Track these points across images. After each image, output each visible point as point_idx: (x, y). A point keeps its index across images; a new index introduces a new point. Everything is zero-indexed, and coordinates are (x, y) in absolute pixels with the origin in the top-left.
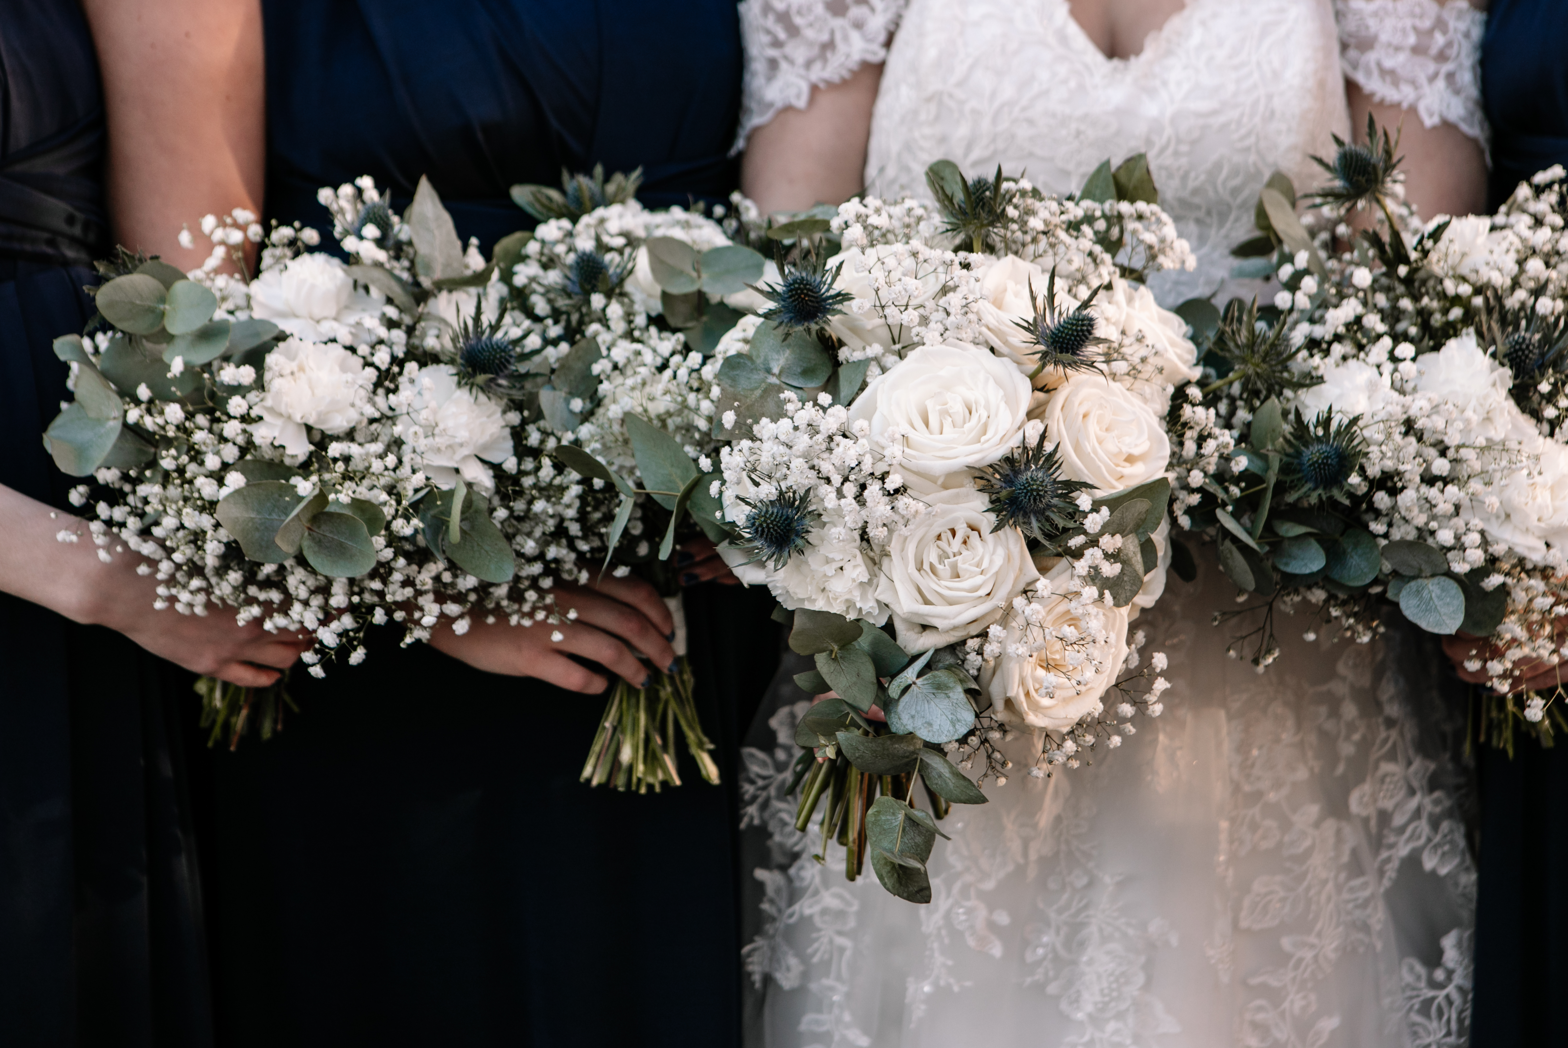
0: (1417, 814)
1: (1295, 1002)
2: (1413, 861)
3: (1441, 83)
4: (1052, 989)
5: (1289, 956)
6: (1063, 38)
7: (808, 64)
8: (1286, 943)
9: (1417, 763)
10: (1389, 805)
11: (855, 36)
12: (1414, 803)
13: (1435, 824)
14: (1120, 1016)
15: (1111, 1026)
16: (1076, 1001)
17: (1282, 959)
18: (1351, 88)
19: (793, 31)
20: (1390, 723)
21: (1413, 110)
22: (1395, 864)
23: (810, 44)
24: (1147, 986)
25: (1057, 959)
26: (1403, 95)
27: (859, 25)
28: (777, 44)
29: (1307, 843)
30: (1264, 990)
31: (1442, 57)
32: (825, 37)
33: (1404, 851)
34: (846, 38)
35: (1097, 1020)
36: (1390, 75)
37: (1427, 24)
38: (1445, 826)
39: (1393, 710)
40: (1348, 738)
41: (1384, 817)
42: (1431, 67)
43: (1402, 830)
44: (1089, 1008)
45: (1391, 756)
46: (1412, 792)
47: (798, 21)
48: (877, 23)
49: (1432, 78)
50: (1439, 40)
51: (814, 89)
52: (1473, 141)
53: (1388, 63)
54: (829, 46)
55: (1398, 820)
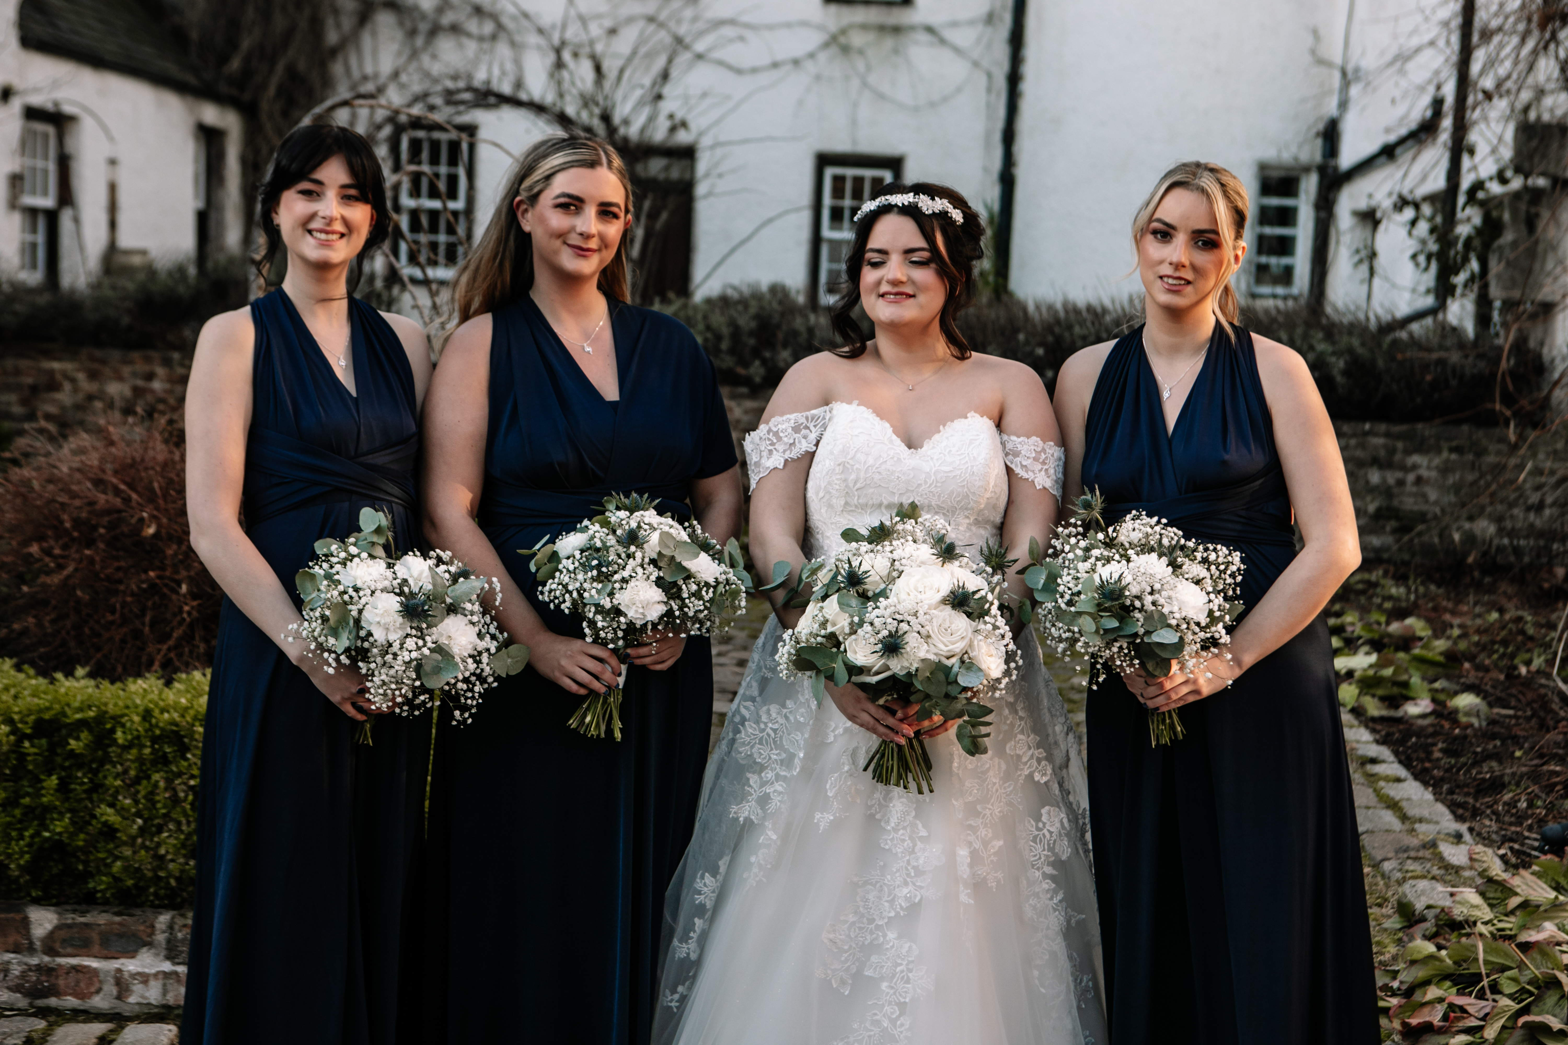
0: (1032, 757)
1: (983, 832)
2: (1031, 776)
3: (1043, 473)
4: (878, 816)
5: (980, 813)
6: (891, 442)
7: (784, 452)
8: (979, 807)
9: (1032, 736)
10: (1021, 753)
11: (803, 441)
12: (1030, 752)
13: (1039, 761)
14: (904, 828)
15: (901, 832)
16: (888, 822)
17: (977, 814)
18: (1009, 470)
19: (779, 439)
20: (1021, 719)
21: (1033, 482)
22: (1023, 777)
23: (786, 444)
24: (916, 817)
25: (880, 804)
26: (1029, 476)
27: (805, 437)
28: (772, 444)
29: (987, 766)
30: (970, 827)
31: (1044, 463)
32: (792, 441)
33: (1027, 772)
34: (800, 442)
35: (895, 830)
36: (1023, 467)
37: (1039, 449)
38: (1043, 763)
39: (1021, 713)
40: (1005, 723)
41: (1019, 757)
42: (1040, 467)
43: (1026, 763)
44: (893, 825)
45: (1022, 732)
46: (1030, 748)
47: (781, 435)
48: (813, 437)
49: (1040, 470)
50: (1043, 456)
51: (786, 461)
52: (1054, 496)
53: (1024, 463)
54: (793, 444)
55: (1025, 759)
